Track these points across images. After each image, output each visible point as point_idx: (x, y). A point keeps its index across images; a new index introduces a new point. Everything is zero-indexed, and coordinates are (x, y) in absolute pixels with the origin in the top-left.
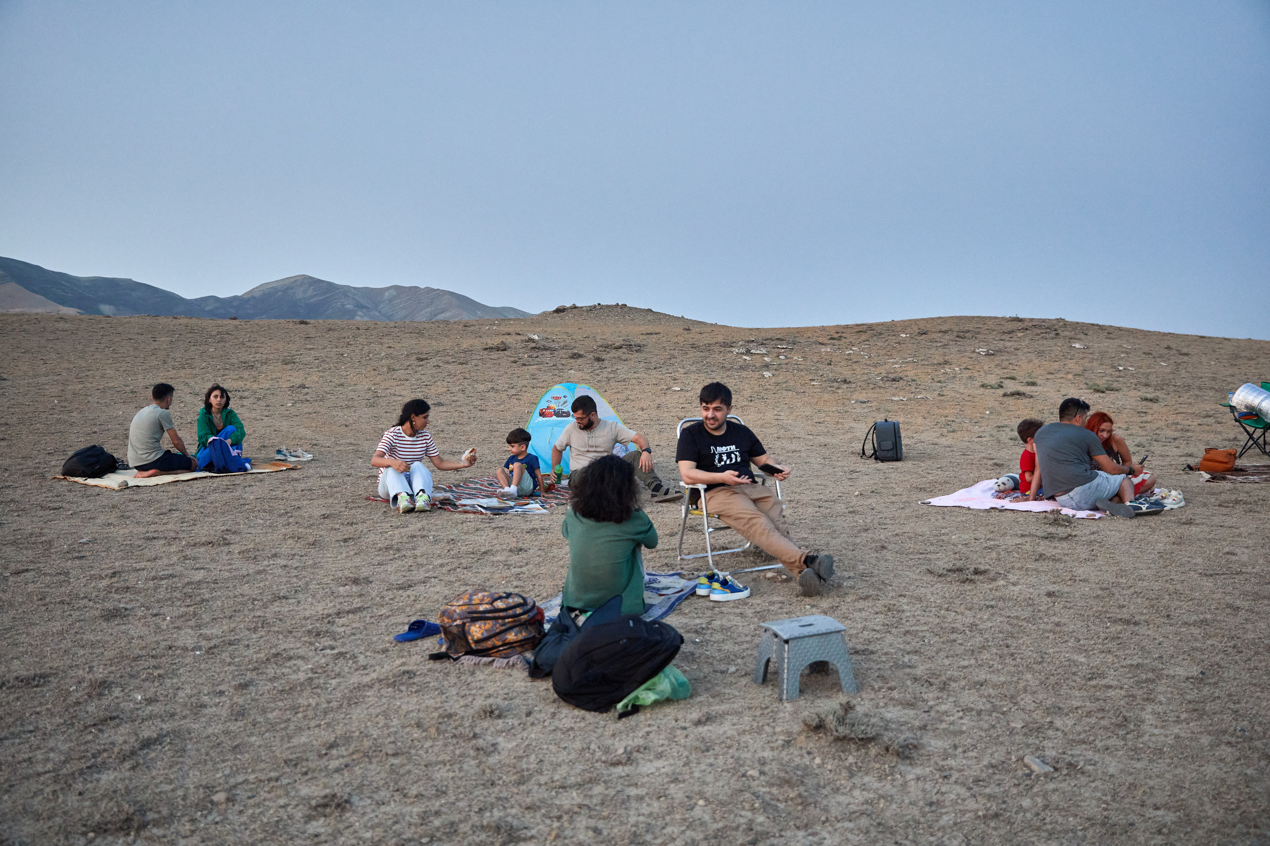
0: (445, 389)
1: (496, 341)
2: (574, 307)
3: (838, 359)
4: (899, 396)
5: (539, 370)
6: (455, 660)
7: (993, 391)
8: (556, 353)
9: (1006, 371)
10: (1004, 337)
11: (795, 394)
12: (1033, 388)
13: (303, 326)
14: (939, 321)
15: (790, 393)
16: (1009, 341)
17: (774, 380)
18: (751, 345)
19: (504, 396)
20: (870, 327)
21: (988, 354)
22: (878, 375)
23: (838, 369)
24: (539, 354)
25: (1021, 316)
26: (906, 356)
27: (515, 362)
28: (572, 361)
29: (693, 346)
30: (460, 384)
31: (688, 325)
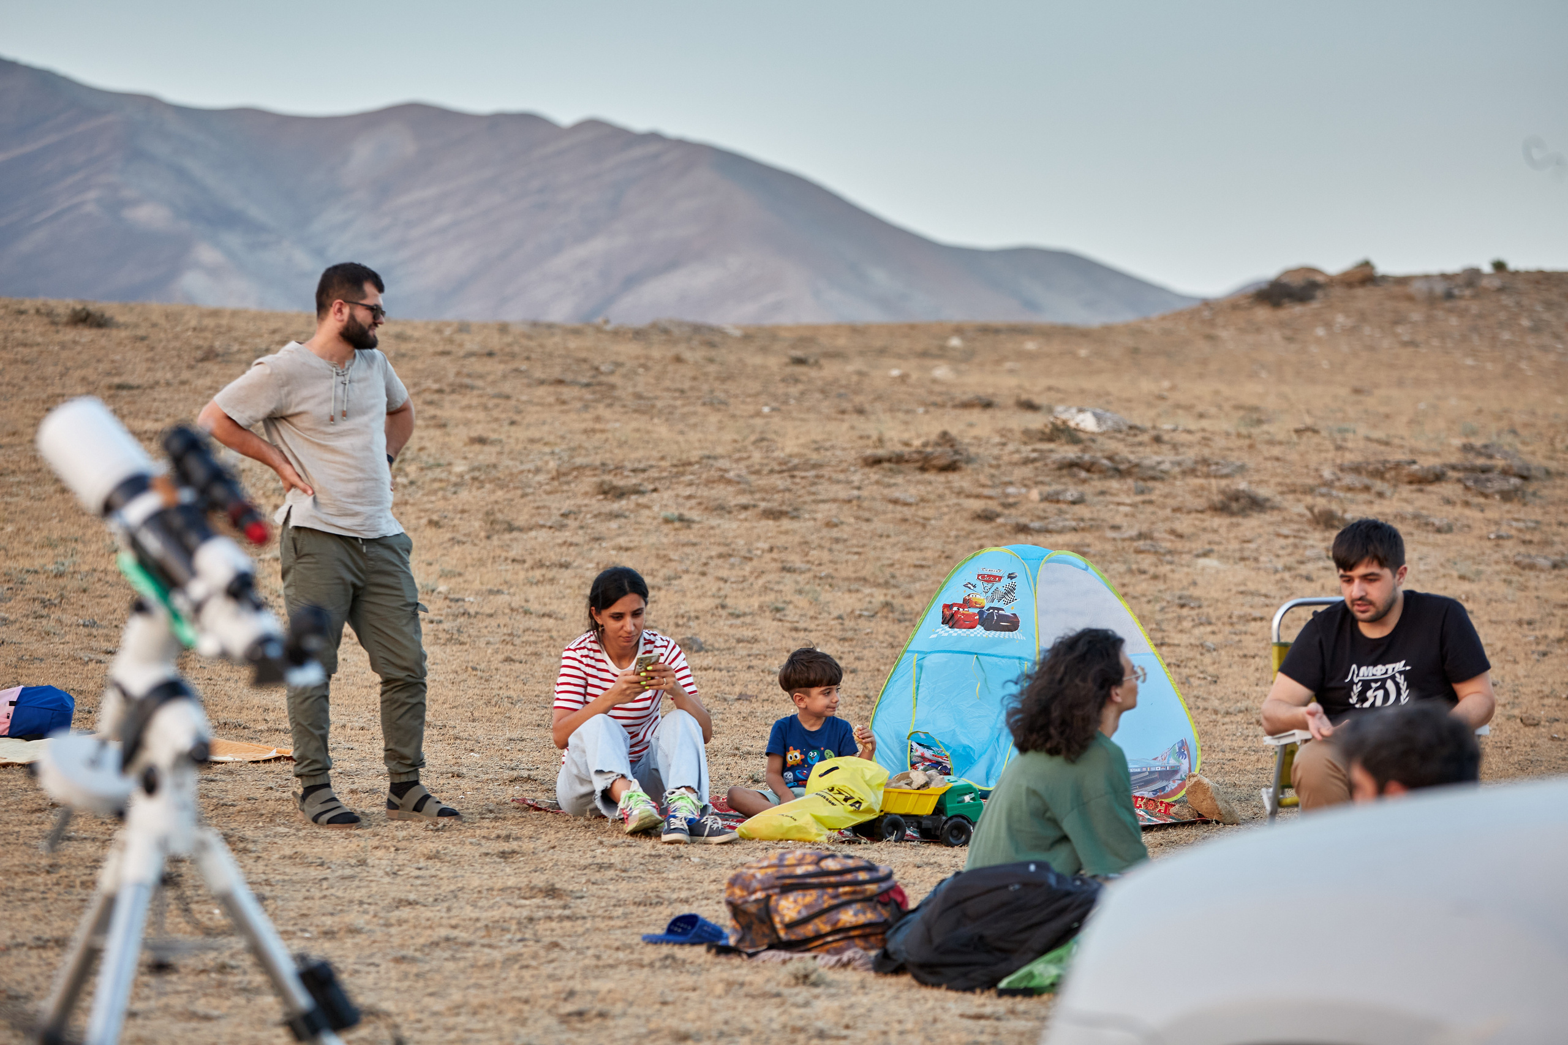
0: (709, 603)
1: (922, 431)
6: (751, 956)
8: (1159, 488)
13: (87, 334)
24: (1087, 489)
27: (987, 517)
28: (1219, 522)
30: (766, 589)
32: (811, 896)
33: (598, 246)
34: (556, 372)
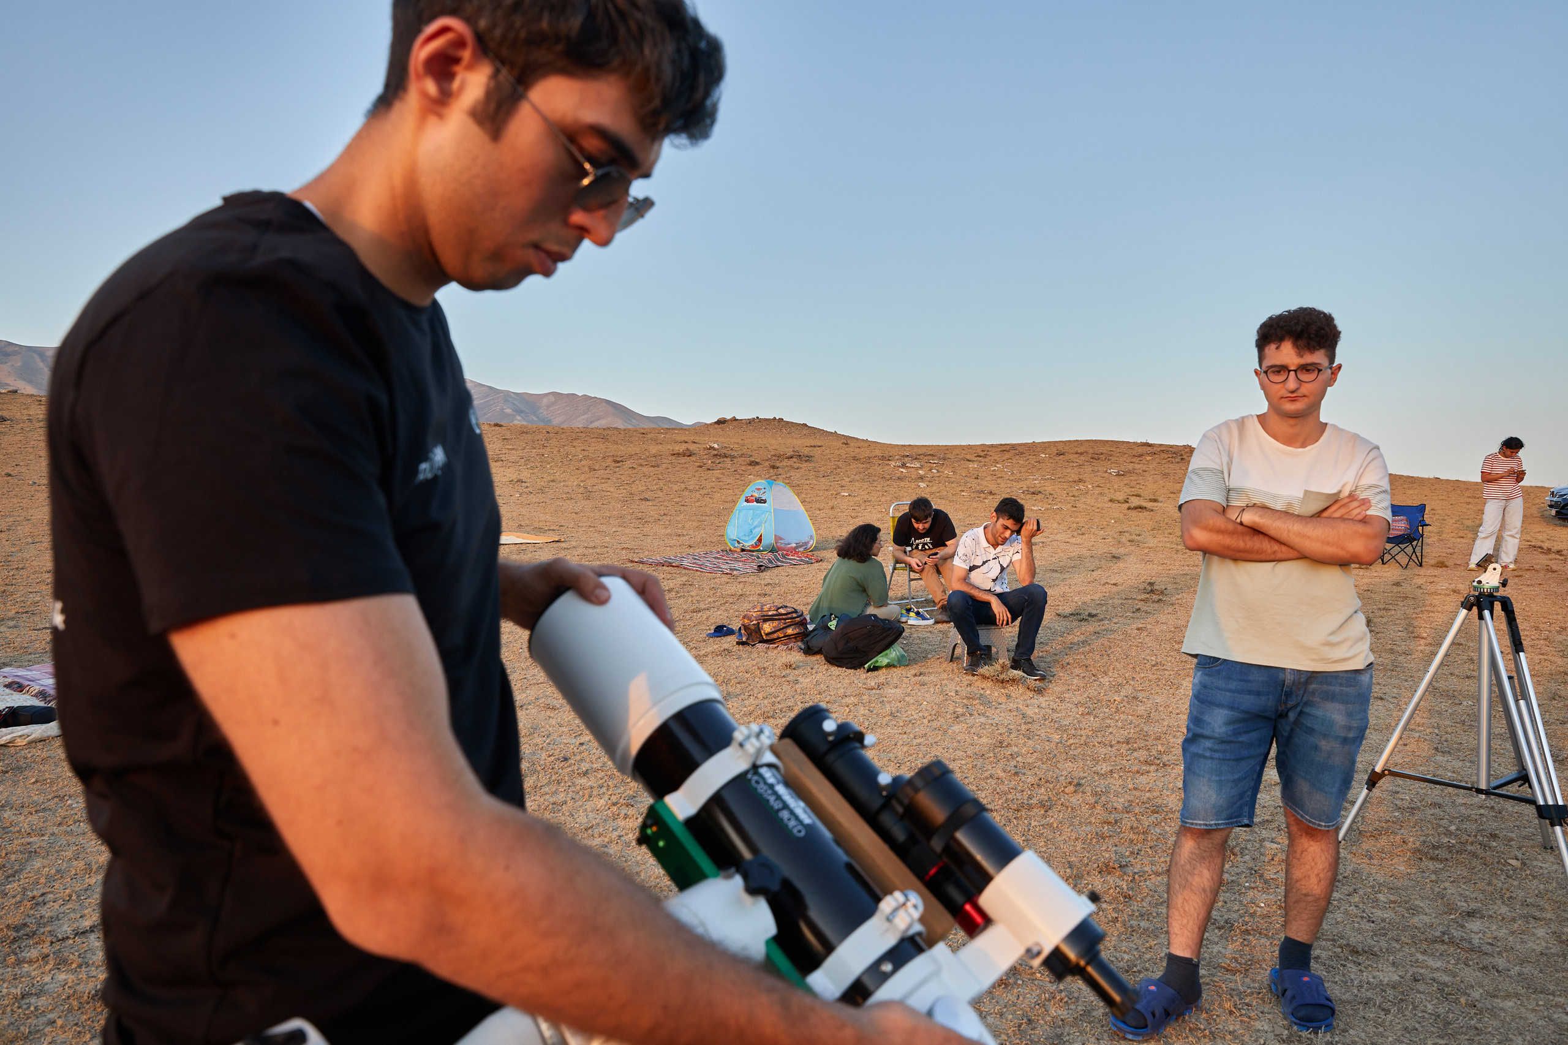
1: (681, 448)
2: (734, 419)
3: (984, 474)
4: (1038, 506)
5: (722, 474)
6: (752, 646)
7: (1120, 505)
8: (736, 460)
9: (1133, 490)
10: (1134, 460)
11: (948, 502)
12: (1155, 504)
13: (497, 428)
14: (1076, 444)
15: (943, 501)
16: (1138, 463)
17: (928, 490)
18: (906, 459)
19: (698, 496)
20: (1013, 447)
21: (1118, 475)
22: (1019, 489)
23: (984, 483)
24: (721, 460)
25: (1150, 442)
26: (1044, 473)
27: (701, 467)
28: (750, 467)
29: (855, 459)
31: (847, 440)
32: (776, 623)
33: (586, 416)
34: (596, 436)
